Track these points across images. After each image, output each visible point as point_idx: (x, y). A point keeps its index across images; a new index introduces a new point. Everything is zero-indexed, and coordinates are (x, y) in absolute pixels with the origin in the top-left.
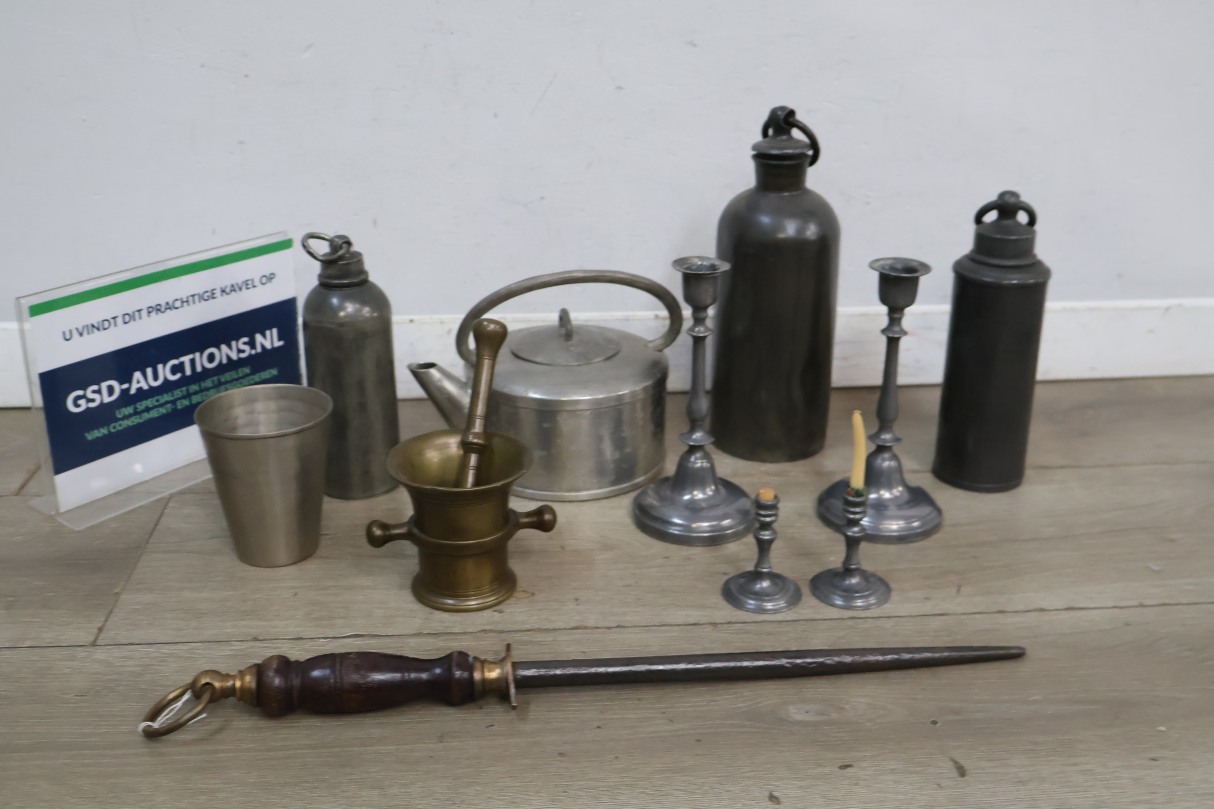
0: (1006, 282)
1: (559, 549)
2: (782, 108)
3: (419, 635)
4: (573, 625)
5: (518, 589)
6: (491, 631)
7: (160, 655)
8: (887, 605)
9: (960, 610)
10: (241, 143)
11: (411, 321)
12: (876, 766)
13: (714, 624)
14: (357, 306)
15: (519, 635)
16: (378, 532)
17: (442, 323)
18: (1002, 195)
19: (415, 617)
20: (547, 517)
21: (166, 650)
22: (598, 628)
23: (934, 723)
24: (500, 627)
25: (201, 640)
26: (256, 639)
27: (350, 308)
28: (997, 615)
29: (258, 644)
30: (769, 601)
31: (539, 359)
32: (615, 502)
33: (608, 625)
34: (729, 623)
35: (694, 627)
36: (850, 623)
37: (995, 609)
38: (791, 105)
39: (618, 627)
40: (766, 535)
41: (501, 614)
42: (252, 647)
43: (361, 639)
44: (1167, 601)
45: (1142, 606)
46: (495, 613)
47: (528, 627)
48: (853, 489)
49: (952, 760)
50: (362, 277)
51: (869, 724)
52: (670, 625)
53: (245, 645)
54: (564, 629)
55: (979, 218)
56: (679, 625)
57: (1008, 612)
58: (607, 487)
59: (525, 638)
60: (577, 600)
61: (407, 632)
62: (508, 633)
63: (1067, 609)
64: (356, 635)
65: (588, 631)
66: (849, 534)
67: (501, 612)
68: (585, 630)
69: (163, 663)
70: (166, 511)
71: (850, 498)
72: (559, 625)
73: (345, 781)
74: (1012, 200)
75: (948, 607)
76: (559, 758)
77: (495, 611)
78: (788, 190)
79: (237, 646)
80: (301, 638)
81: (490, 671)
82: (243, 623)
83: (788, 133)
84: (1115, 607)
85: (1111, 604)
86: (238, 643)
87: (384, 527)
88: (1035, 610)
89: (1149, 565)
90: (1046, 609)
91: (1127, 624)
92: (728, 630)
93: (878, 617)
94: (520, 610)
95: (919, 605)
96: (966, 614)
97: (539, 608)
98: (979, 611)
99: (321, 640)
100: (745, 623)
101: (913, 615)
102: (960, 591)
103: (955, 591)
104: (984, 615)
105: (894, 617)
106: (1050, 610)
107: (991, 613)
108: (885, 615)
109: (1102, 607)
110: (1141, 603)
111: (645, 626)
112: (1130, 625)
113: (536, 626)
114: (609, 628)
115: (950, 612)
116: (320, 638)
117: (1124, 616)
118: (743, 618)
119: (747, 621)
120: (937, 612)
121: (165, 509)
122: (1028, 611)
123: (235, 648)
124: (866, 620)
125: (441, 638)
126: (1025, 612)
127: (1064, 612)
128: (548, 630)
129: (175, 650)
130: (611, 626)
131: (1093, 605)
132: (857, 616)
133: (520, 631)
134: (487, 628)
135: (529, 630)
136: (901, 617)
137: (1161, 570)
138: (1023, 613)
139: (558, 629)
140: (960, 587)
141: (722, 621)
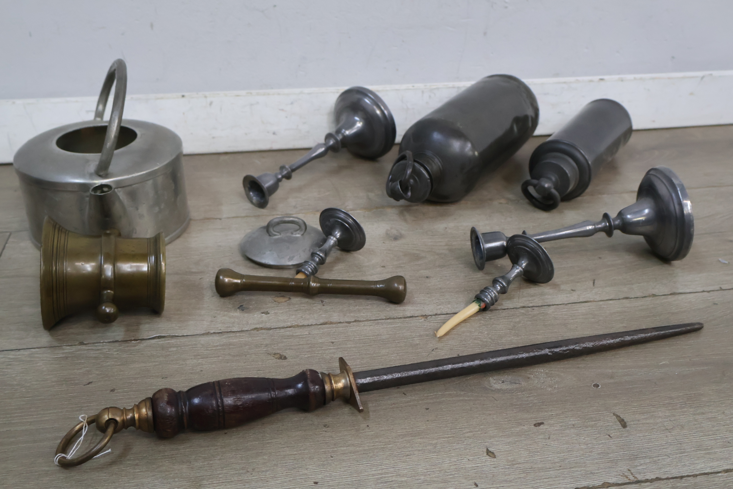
4: (322, 321)
5: (279, 295)
6: (262, 329)
7: (7, 360)
9: (598, 298)
12: (561, 423)
13: (426, 316)
15: (283, 331)
19: (203, 320)
21: (12, 355)
22: (340, 323)
23: (597, 386)
24: (268, 325)
25: (39, 346)
26: (82, 344)
28: (624, 301)
29: (84, 347)
33: (348, 320)
34: (436, 315)
35: (411, 319)
36: (522, 311)
37: (622, 296)
39: (355, 321)
41: (268, 315)
42: (79, 350)
43: (163, 339)
45: (721, 289)
46: (263, 314)
47: (289, 324)
49: (614, 414)
51: (550, 389)
52: (394, 318)
53: (74, 348)
54: (316, 324)
56: (401, 318)
57: (632, 298)
59: (288, 333)
60: (322, 302)
61: (198, 332)
62: (275, 330)
63: (671, 294)
64: (160, 336)
65: (334, 325)
67: (267, 313)
68: (331, 325)
69: (9, 367)
70: (7, 245)
72: (312, 322)
73: (159, 458)
75: (588, 296)
76: (325, 429)
77: (262, 313)
79: (68, 350)
80: (117, 341)
82: (71, 330)
84: (703, 291)
85: (701, 290)
86: (68, 347)
88: (649, 296)
89: (720, 259)
90: (657, 295)
91: (715, 304)
92: (436, 320)
93: (542, 306)
94: (281, 311)
95: (568, 295)
96: (603, 301)
97: (295, 309)
98: (610, 298)
99: (133, 342)
100: (447, 314)
101: (566, 303)
102: (595, 283)
103: (591, 283)
104: (614, 301)
105: (553, 305)
106: (659, 296)
107: (619, 299)
108: (546, 304)
109: (695, 291)
110: (721, 288)
111: (375, 320)
112: (717, 304)
113: (295, 323)
114: (349, 322)
115: (591, 300)
116: (131, 340)
117: (712, 298)
118: (446, 310)
119: (448, 312)
120: (581, 300)
121: (6, 243)
122: (645, 297)
123: (66, 351)
124: (533, 308)
125: (224, 336)
126: (643, 297)
127: (670, 296)
128: (303, 326)
129: (19, 355)
130: (350, 321)
131: (688, 291)
132: (526, 306)
133: (283, 328)
134: (258, 326)
135: (290, 327)
136: (557, 305)
137: (729, 263)
138: (641, 298)
139: (311, 325)
140: (594, 281)
141: (430, 314)
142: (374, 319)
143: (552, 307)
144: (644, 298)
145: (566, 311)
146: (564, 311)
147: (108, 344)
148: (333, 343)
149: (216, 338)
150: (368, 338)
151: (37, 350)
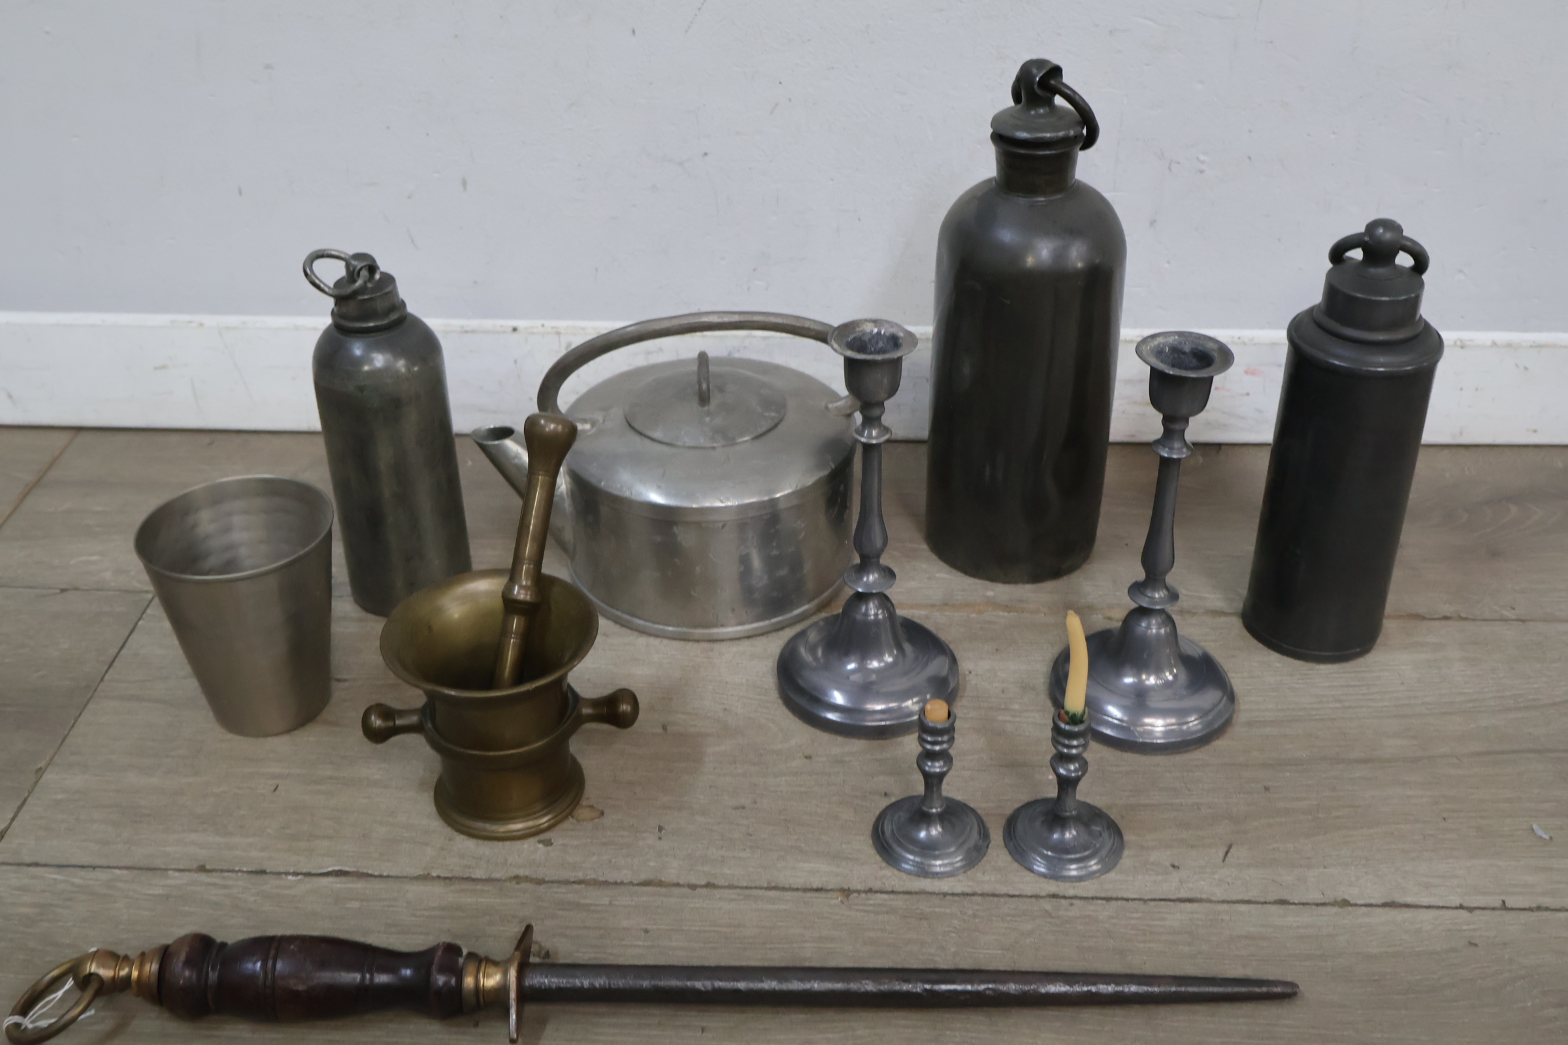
0: (1364, 369)
1: (660, 730)
2: (1040, 63)
3: (425, 878)
4: (643, 877)
5: (584, 802)
6: (527, 879)
7: (69, 888)
8: (1112, 875)
9: (1219, 894)
10: (268, 67)
11: (515, 329)
13: (846, 892)
14: (389, 356)
15: (564, 891)
16: (377, 722)
17: (558, 333)
18: (1372, 226)
19: (427, 844)
20: (625, 708)
21: (79, 878)
22: (677, 885)
24: (541, 873)
26: (202, 869)
27: (379, 360)
28: (1274, 908)
29: (203, 877)
30: (936, 858)
31: (658, 434)
32: (760, 644)
33: (693, 880)
34: (870, 891)
35: (816, 894)
36: (1048, 905)
37: (1272, 897)
38: (1056, 60)
39: (709, 885)
40: (936, 767)
41: (550, 848)
42: (194, 882)
43: (343, 879)
44: (1547, 901)
45: (1504, 907)
46: (541, 845)
47: (580, 875)
48: (1067, 713)
50: (394, 316)
52: (784, 889)
53: (185, 878)
54: (631, 883)
55: (1337, 254)
56: (797, 889)
57: (1294, 904)
58: (752, 622)
59: (572, 897)
60: (660, 829)
61: (409, 872)
62: (550, 885)
63: (1385, 905)
64: (341, 870)
65: (663, 890)
66: (1062, 771)
67: (548, 843)
68: (659, 889)
69: (69, 903)
71: (1063, 725)
72: (625, 875)
74: (1388, 236)
75: (1202, 886)
77: (540, 842)
78: (1043, 193)
79: (176, 879)
80: (263, 872)
81: (489, 976)
82: (193, 837)
83: (1050, 103)
84: (1461, 907)
85: (1455, 901)
86: (177, 873)
87: (387, 713)
88: (1334, 904)
89: (1535, 827)
90: (1352, 902)
91: (1471, 944)
92: (865, 905)
93: (1093, 898)
94: (576, 843)
95: (1160, 878)
96: (1228, 902)
97: (604, 840)
98: (1246, 898)
99: (290, 877)
100: (893, 892)
101: (1146, 898)
102: (1229, 855)
103: (1221, 854)
104: (1252, 906)
105: (1117, 899)
106: (1356, 905)
107: (1266, 903)
108: (1103, 895)
109: (1441, 904)
110: (1504, 902)
111: (747, 888)
112: (1476, 945)
113: (591, 875)
114: (693, 887)
115: (1204, 896)
116: (287, 874)
117: (1472, 927)
118: (893, 883)
119: (897, 888)
120: (1183, 894)
121: (139, 619)
122: (1324, 904)
123: (169, 882)
124: (1074, 901)
125: (453, 888)
126: (1317, 905)
127: (1380, 910)
128: (605, 883)
129: (91, 879)
130: (698, 883)
131: (1425, 901)
132: (1061, 894)
133: (567, 882)
134: (522, 872)
135: (580, 882)
136: (1127, 900)
137: (1551, 838)
138: (1314, 907)
139: (622, 883)
140: (1230, 847)
141: (859, 887)
142: (745, 884)
143: (1113, 903)
144: (1320, 908)
145: (1138, 919)
146: (1134, 919)
147: (245, 875)
148: (646, 931)
149: (438, 889)
150: (716, 929)
151: (125, 872)
